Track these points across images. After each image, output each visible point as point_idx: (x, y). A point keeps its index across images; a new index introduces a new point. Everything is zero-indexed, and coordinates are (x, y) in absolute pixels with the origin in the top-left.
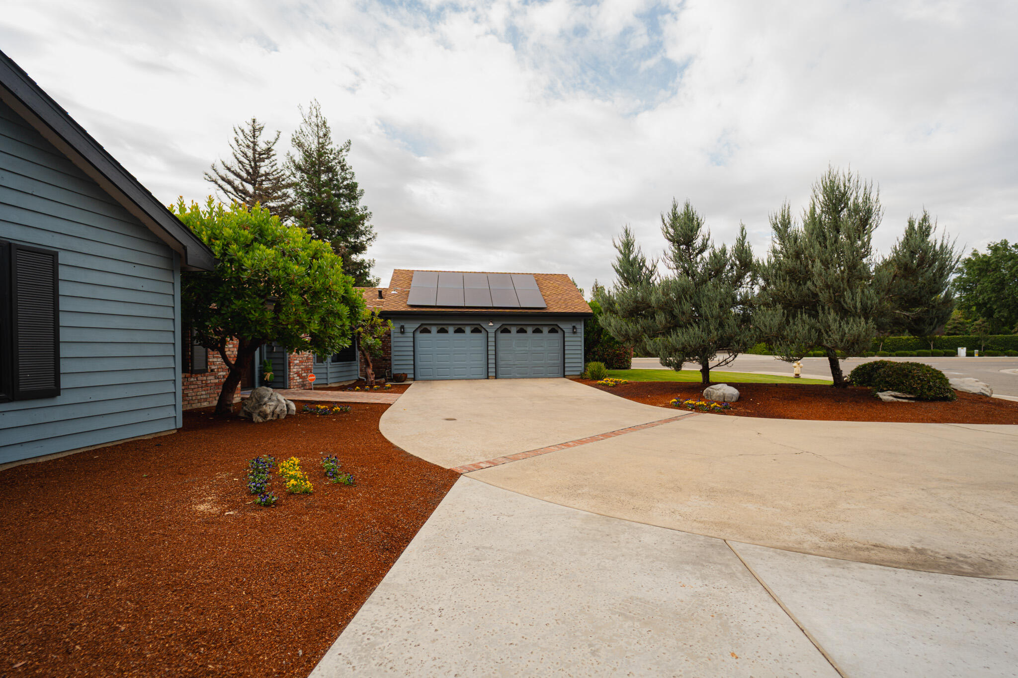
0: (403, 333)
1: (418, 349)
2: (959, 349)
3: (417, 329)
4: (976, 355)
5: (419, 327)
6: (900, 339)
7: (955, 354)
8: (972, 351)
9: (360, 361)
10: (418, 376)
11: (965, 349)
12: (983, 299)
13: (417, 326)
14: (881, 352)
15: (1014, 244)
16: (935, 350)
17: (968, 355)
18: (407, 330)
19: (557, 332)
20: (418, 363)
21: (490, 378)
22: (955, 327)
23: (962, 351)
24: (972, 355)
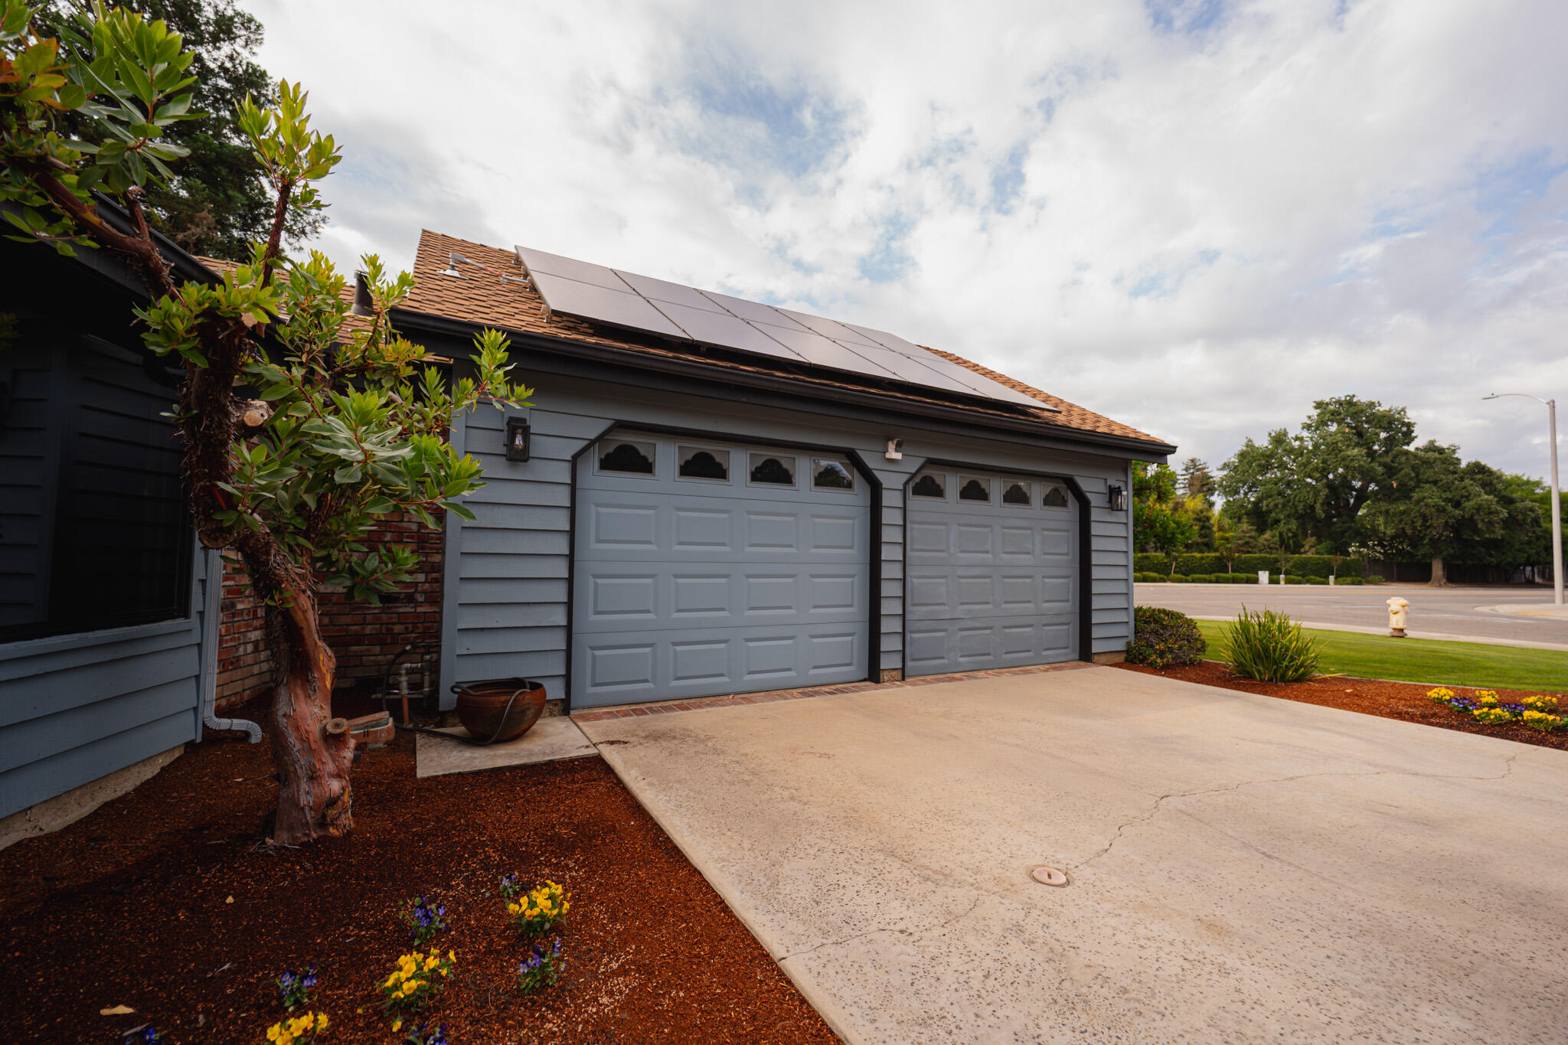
0: (518, 457)
1: (590, 546)
2: (1261, 573)
3: (592, 443)
4: (1282, 582)
5: (600, 438)
6: (1193, 556)
7: (1256, 581)
8: (1275, 577)
9: (227, 607)
10: (586, 690)
11: (1267, 573)
12: (1267, 506)
13: (594, 429)
14: (1173, 575)
15: (1294, 436)
16: (1234, 574)
17: (1272, 581)
18: (540, 446)
19: (1063, 503)
20: (588, 618)
21: (885, 676)
22: (1247, 543)
23: (1264, 576)
24: (1277, 582)
